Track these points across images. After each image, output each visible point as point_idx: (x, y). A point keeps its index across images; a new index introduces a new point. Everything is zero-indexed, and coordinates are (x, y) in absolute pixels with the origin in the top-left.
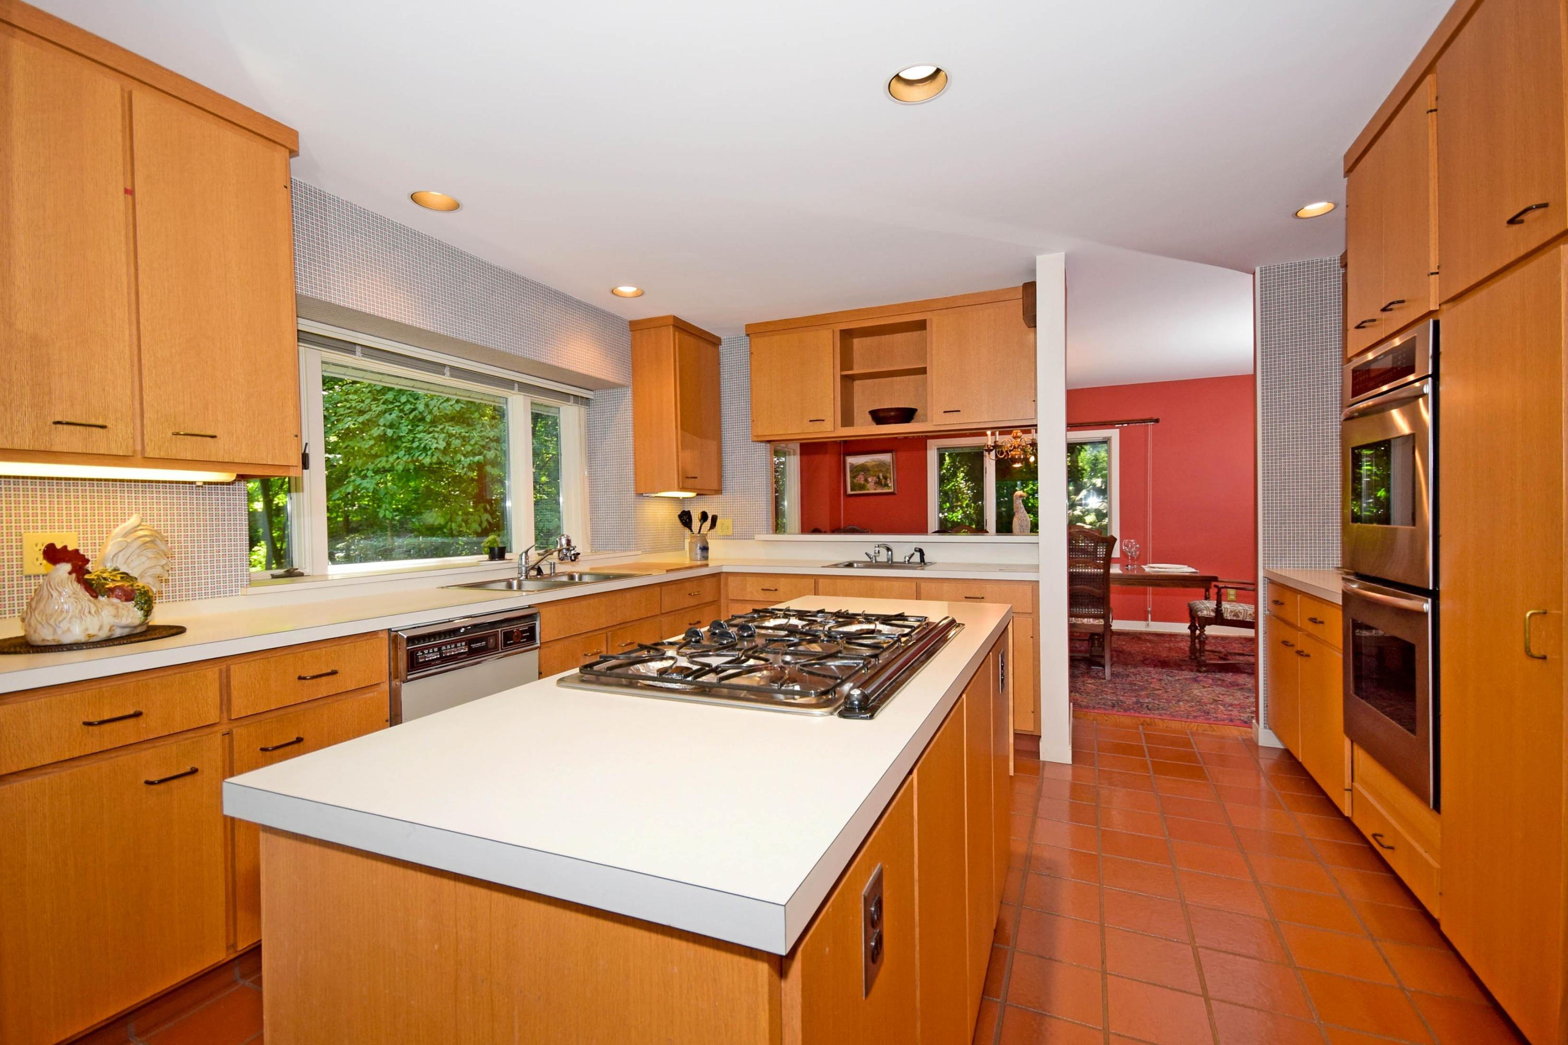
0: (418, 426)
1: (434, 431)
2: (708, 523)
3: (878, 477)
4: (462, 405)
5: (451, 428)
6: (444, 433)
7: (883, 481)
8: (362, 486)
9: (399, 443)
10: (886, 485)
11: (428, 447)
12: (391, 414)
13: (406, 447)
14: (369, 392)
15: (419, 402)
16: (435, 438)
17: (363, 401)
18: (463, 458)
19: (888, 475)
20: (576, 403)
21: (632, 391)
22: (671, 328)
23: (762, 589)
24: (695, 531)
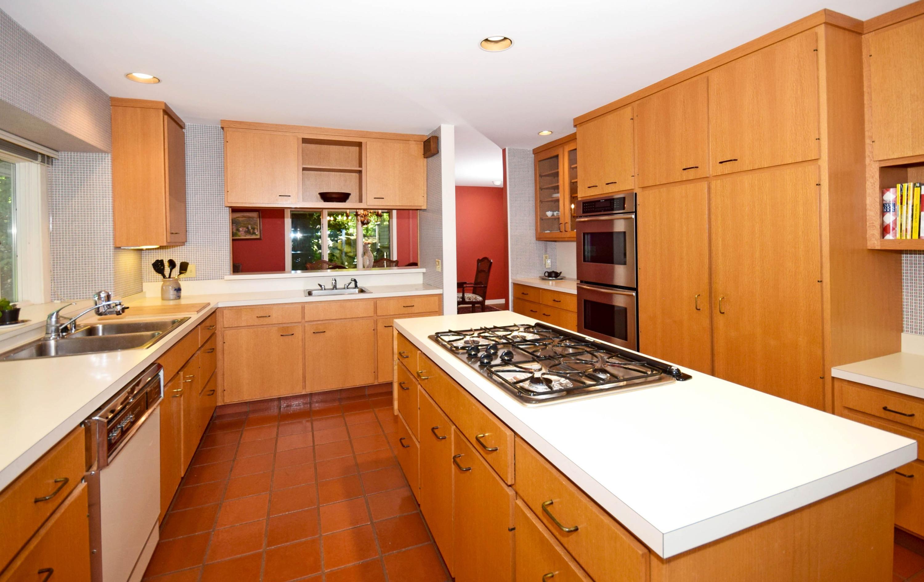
2: (177, 269)
3: (248, 228)
7: (252, 231)
10: (254, 233)
19: (255, 227)
20: (43, 161)
21: (112, 157)
22: (161, 113)
23: (257, 317)
24: (167, 276)
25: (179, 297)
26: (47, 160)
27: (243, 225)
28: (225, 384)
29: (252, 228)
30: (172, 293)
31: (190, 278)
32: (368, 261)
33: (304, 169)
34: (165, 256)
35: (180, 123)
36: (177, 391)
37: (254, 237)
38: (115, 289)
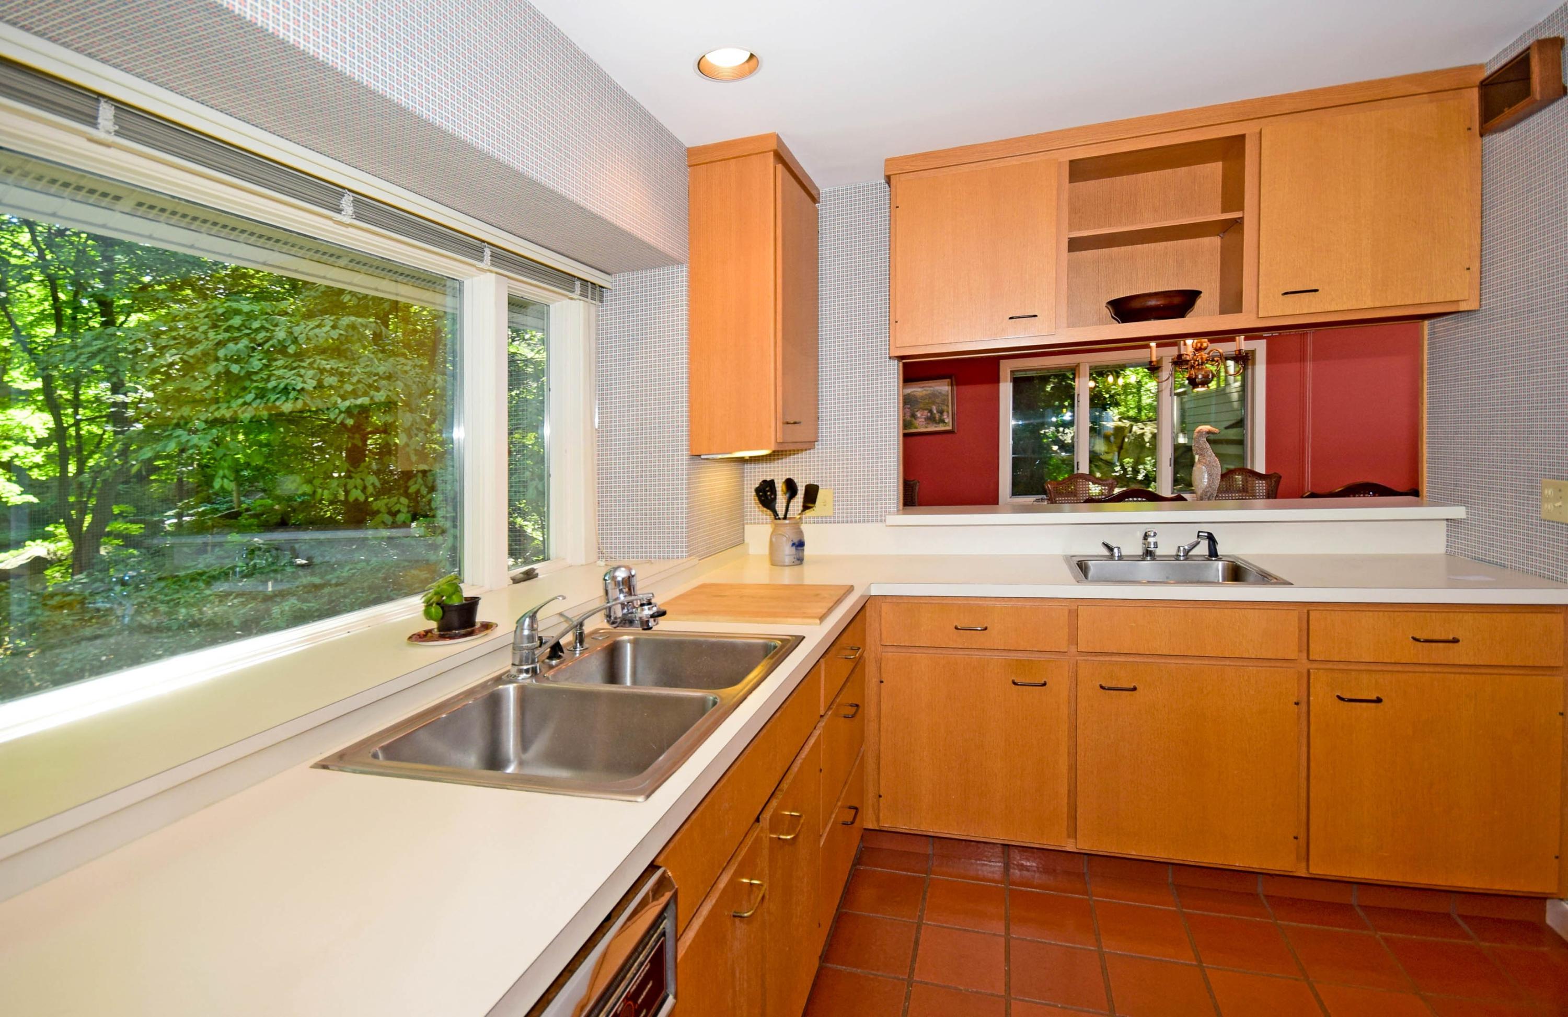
0: (276, 360)
1: (299, 366)
2: (799, 499)
3: (931, 411)
4: (342, 332)
5: (324, 362)
6: (314, 369)
7: (937, 416)
8: (190, 444)
9: (247, 383)
10: (942, 421)
11: (290, 388)
12: (237, 344)
13: (257, 388)
14: (206, 317)
15: (277, 329)
16: (301, 376)
17: (195, 329)
18: (339, 401)
19: (945, 408)
20: (584, 294)
21: (689, 272)
22: (771, 157)
23: (956, 628)
24: (781, 514)
25: (800, 560)
26: (593, 291)
27: (922, 406)
28: (882, 783)
29: (938, 412)
30: (788, 551)
31: (822, 517)
32: (1206, 476)
33: (1075, 245)
34: (778, 473)
35: (814, 192)
36: (751, 884)
37: (941, 428)
38: (689, 542)
